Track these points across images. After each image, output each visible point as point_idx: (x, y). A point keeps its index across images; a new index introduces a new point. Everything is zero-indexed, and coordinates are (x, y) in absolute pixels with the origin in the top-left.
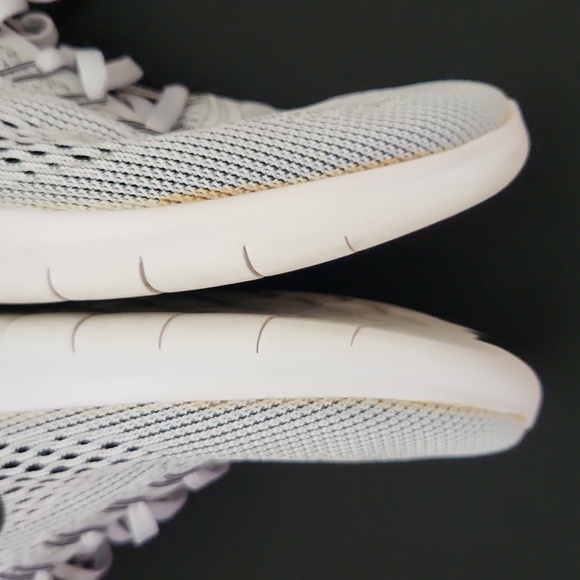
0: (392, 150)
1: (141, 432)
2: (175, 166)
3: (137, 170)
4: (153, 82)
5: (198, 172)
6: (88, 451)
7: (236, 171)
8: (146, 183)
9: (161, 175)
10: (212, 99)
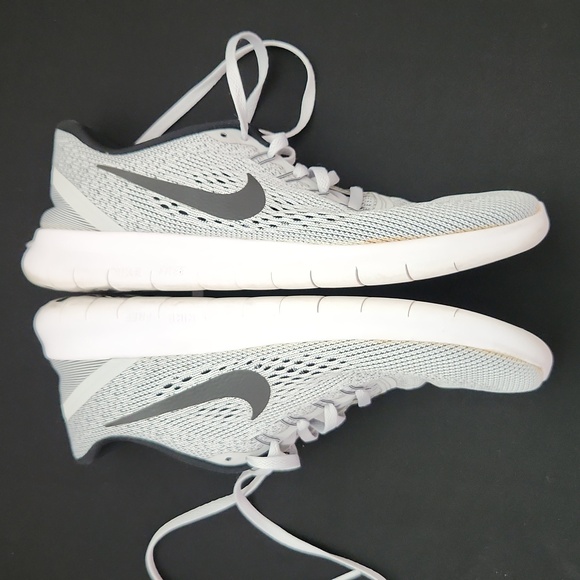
0: (478, 223)
1: (347, 354)
2: (375, 225)
3: (357, 227)
4: (344, 184)
5: (385, 228)
6: (321, 362)
7: (403, 229)
8: (361, 233)
9: (368, 229)
10: (375, 194)
